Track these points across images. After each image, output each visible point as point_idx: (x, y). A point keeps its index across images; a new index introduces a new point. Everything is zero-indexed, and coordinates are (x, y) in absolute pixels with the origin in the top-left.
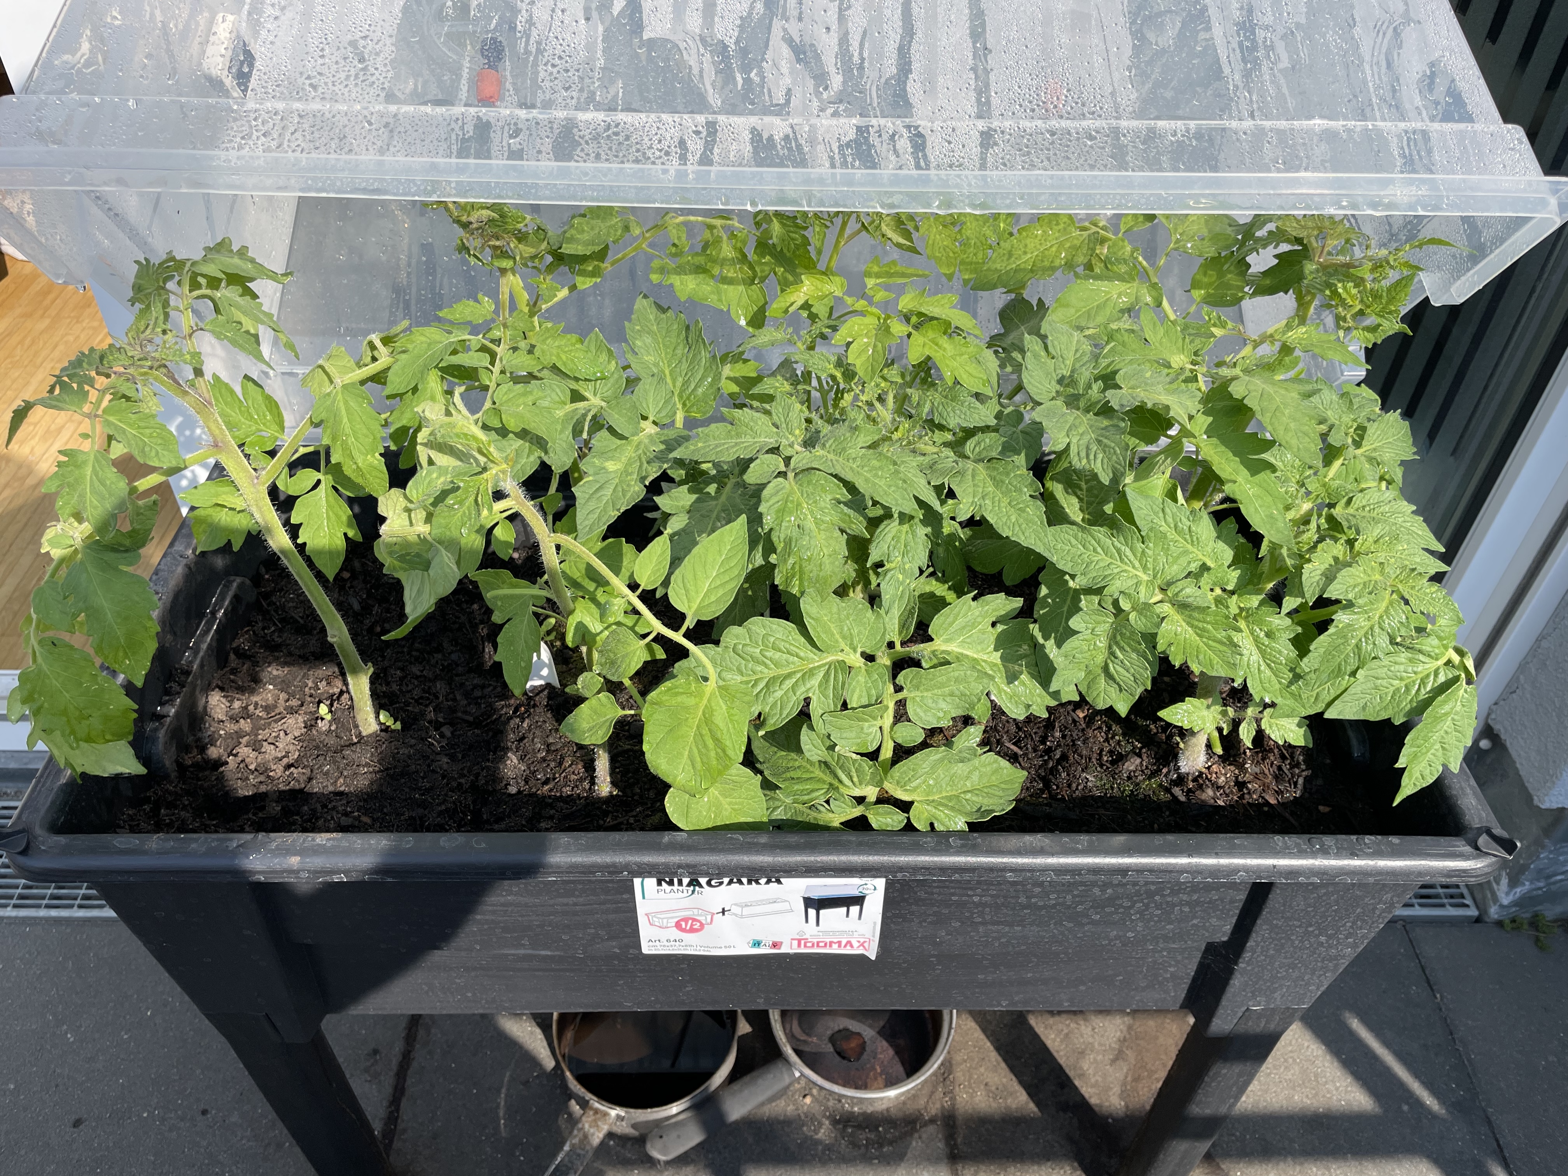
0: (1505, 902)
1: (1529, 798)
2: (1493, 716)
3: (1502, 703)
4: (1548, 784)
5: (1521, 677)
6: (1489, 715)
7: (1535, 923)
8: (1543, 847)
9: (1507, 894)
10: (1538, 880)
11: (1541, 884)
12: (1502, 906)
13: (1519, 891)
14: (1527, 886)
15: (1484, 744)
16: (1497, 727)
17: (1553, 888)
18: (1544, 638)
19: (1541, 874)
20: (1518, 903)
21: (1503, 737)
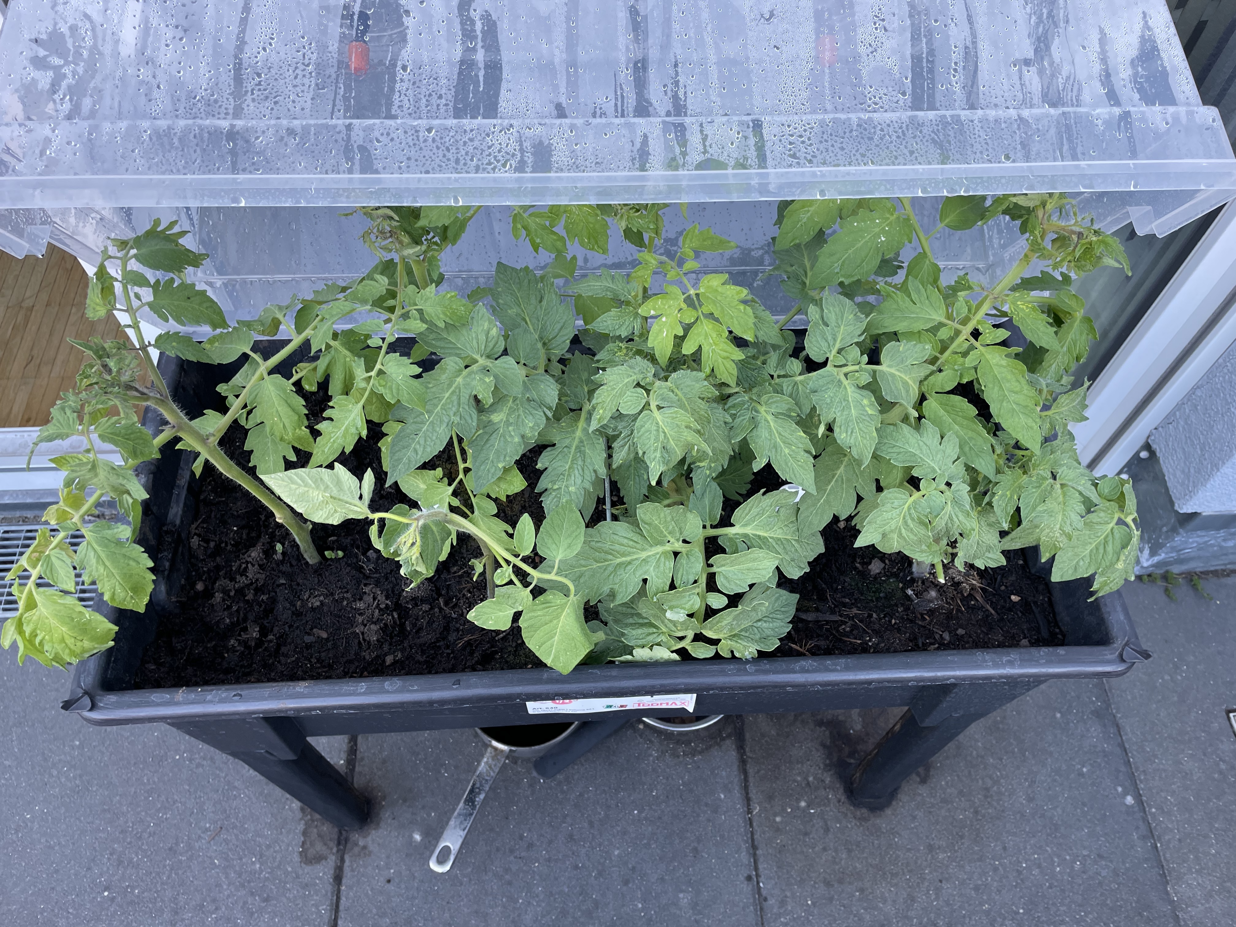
0: (1145, 564)
1: (1172, 503)
2: (1153, 438)
3: (1160, 429)
4: (1187, 497)
5: (1178, 413)
6: (1148, 437)
7: (1165, 577)
8: (1178, 534)
9: (1147, 560)
10: (1171, 553)
11: (1174, 555)
12: (1142, 567)
13: (1156, 559)
14: (1163, 555)
15: (1144, 454)
16: (1154, 446)
17: (1182, 557)
18: (1198, 387)
19: (1173, 549)
20: (1156, 565)
21: (1158, 454)
